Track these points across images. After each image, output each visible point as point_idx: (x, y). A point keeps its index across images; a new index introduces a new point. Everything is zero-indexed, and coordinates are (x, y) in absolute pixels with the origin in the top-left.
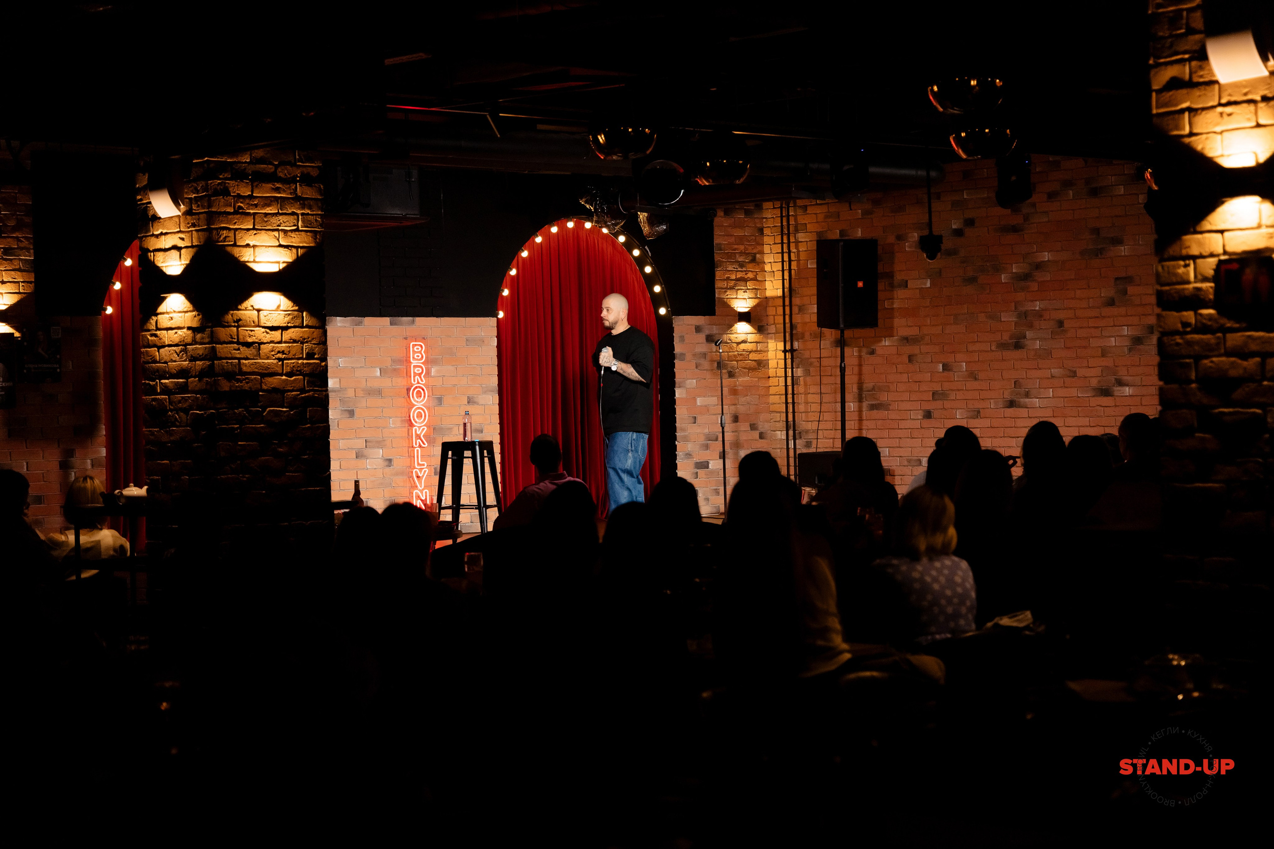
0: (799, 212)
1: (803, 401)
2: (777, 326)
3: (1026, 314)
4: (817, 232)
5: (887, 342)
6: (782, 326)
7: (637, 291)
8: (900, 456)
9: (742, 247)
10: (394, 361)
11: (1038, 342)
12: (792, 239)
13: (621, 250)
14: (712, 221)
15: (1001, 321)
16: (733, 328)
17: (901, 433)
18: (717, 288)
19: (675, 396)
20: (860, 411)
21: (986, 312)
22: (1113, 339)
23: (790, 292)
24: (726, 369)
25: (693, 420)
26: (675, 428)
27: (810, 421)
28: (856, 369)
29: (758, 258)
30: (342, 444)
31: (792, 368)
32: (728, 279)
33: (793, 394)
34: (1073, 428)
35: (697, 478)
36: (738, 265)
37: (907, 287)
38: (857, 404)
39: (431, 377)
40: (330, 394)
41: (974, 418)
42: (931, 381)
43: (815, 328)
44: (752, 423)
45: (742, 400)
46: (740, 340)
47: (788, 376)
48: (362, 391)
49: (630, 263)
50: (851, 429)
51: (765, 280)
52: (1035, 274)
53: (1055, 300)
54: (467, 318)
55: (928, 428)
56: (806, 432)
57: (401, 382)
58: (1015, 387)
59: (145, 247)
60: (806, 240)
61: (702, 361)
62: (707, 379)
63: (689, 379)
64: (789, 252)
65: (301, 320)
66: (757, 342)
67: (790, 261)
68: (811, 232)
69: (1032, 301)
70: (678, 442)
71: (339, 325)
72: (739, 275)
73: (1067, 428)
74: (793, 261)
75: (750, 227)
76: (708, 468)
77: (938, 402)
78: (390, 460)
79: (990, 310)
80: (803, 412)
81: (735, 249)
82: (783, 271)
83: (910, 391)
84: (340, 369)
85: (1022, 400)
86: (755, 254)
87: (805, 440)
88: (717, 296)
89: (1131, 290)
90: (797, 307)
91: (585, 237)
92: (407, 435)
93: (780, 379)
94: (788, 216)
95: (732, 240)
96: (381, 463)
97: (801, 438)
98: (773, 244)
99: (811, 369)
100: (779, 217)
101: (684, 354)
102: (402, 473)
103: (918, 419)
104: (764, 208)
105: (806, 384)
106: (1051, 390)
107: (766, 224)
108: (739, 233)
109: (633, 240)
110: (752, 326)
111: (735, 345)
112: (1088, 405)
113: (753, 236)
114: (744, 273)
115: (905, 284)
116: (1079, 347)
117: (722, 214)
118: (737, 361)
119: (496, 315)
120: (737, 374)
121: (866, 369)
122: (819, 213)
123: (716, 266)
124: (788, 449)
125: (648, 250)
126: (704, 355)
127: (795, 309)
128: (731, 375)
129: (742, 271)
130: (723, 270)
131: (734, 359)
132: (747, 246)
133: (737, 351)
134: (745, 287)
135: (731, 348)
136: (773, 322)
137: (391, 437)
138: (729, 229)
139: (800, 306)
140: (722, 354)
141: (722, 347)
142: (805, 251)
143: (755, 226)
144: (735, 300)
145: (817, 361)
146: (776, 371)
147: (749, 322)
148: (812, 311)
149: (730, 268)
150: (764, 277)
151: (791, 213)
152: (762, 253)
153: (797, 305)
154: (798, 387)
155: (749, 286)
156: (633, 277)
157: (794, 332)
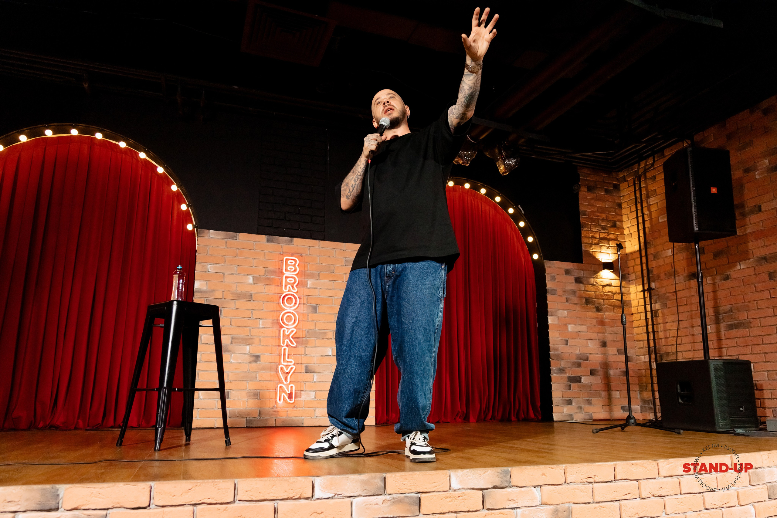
0: (649, 182)
1: (662, 329)
2: (637, 273)
5: (742, 266)
6: (640, 273)
9: (604, 216)
10: (268, 272)
12: (645, 205)
14: (577, 194)
16: (598, 274)
18: (583, 243)
19: (548, 322)
20: (719, 332)
23: (645, 245)
24: (594, 305)
25: (565, 343)
26: (549, 346)
27: (669, 345)
28: (711, 295)
29: (618, 225)
31: (651, 304)
32: (593, 237)
33: (653, 325)
35: (570, 389)
36: (601, 228)
38: (716, 326)
39: (305, 287)
40: (195, 294)
44: (619, 348)
45: (609, 330)
46: (605, 283)
47: (647, 310)
48: (232, 293)
51: (625, 241)
54: (346, 244)
57: (273, 289)
61: (572, 297)
62: (576, 311)
63: (561, 310)
64: (643, 215)
66: (620, 287)
67: (644, 222)
68: (660, 195)
70: (551, 359)
72: (602, 235)
74: (646, 221)
75: (610, 202)
76: (580, 381)
78: (256, 358)
80: (663, 339)
81: (598, 216)
82: (639, 231)
84: (209, 274)
86: (615, 222)
88: (583, 249)
91: (469, 201)
92: (277, 335)
93: (641, 314)
94: (640, 189)
95: (595, 209)
96: (247, 358)
99: (667, 302)
100: (633, 192)
101: (556, 290)
102: (270, 369)
104: (621, 189)
105: (663, 315)
107: (623, 201)
108: (600, 205)
109: (508, 201)
110: (615, 274)
111: (601, 287)
113: (613, 208)
114: (606, 234)
117: (586, 190)
118: (603, 299)
120: (604, 310)
123: (581, 227)
124: (651, 369)
125: (521, 209)
126: (574, 292)
127: (650, 258)
128: (598, 309)
129: (604, 233)
130: (588, 230)
131: (601, 297)
132: (608, 215)
133: (603, 292)
134: (608, 244)
135: (597, 289)
136: (633, 272)
137: (260, 336)
138: (592, 201)
139: (655, 254)
140: (589, 293)
141: (590, 288)
142: (656, 210)
143: (615, 202)
144: (599, 253)
145: (673, 295)
146: (638, 308)
147: (612, 270)
148: (665, 256)
149: (594, 229)
150: (624, 239)
151: (643, 185)
152: (621, 221)
153: (652, 254)
154: (657, 320)
155: (611, 244)
156: (513, 234)
157: (651, 276)
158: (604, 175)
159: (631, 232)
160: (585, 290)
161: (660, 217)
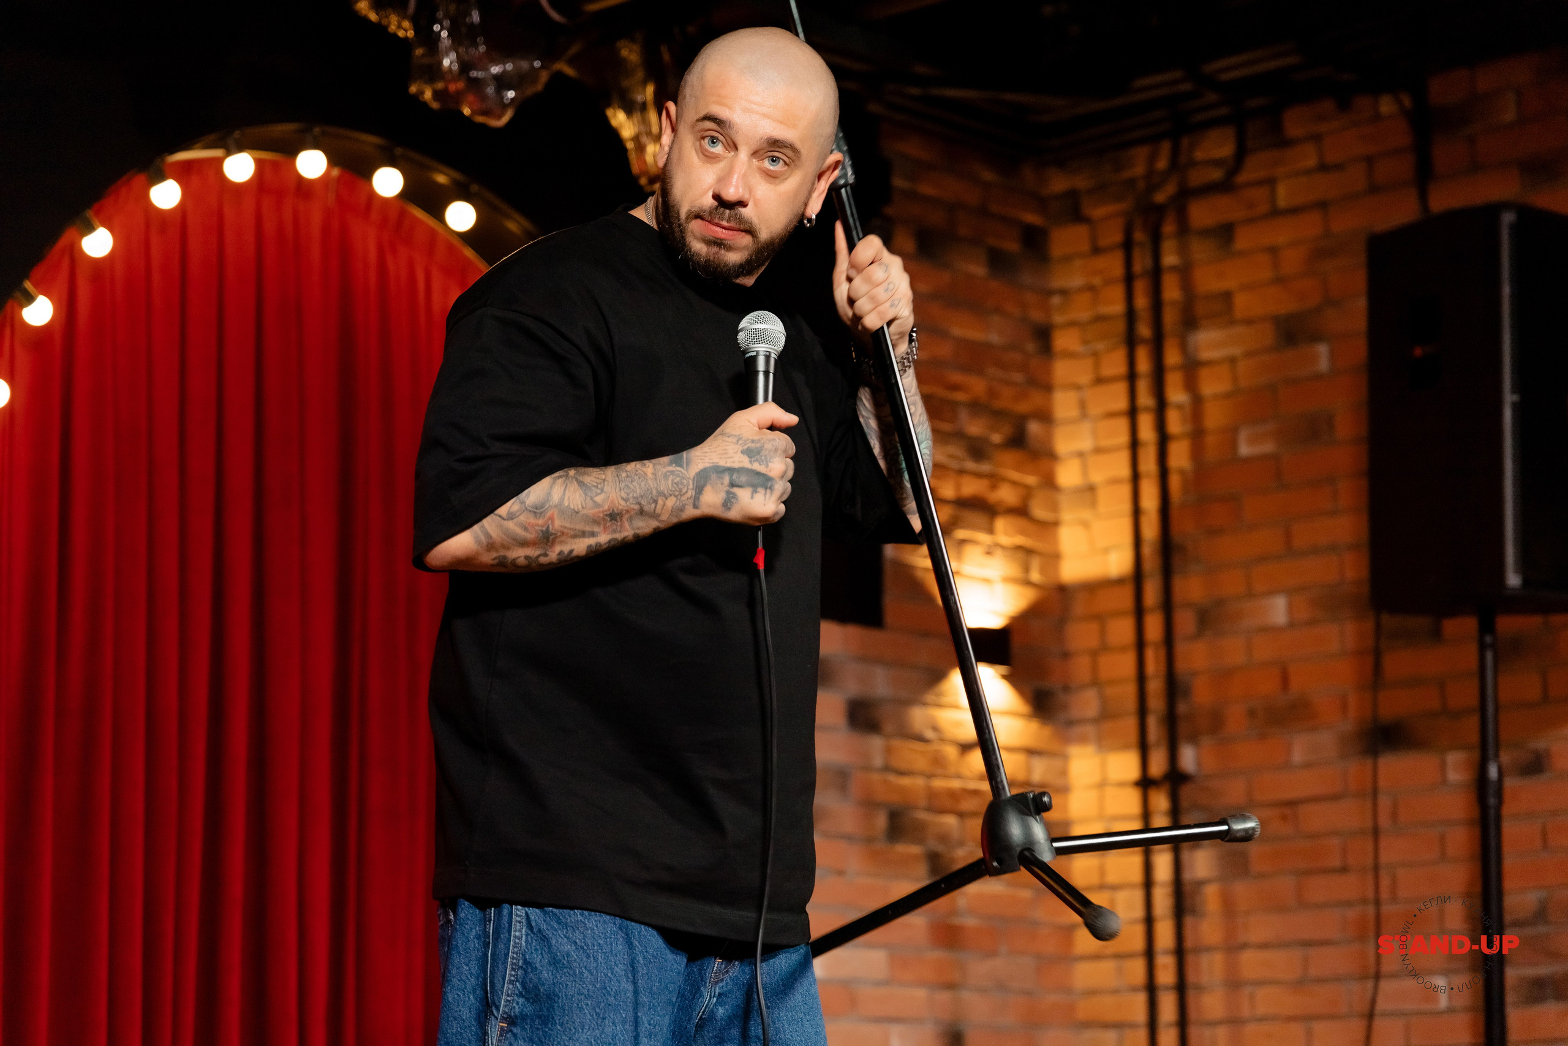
0: (1200, 250)
1: (1222, 975)
2: (1110, 691)
6: (1129, 691)
9: (977, 386)
12: (1172, 357)
23: (1165, 556)
24: (920, 840)
29: (1033, 436)
33: (1179, 952)
51: (1056, 524)
60: (1236, 351)
64: (1161, 407)
66: (1031, 752)
67: (1163, 439)
72: (971, 487)
74: (1175, 437)
75: (1007, 315)
81: (955, 387)
82: (1136, 478)
86: (1024, 417)
90: (1192, 612)
94: (1156, 274)
98: (1092, 383)
100: (1117, 280)
104: (1057, 253)
110: (1012, 686)
111: (951, 752)
113: (1018, 350)
114: (986, 483)
118: (961, 815)
127: (1185, 622)
129: (978, 475)
131: (950, 803)
132: (995, 384)
133: (961, 778)
135: (938, 761)
139: (1209, 609)
140: (906, 781)
141: (911, 755)
142: (1227, 396)
143: (1025, 318)
145: (1284, 818)
147: (1003, 669)
148: (1255, 624)
150: (1055, 507)
151: (1170, 259)
152: (1046, 417)
153: (1190, 605)
155: (1006, 534)
157: (1182, 708)
158: (988, 176)
159: (1097, 477)
160: (887, 768)
161: (1243, 436)
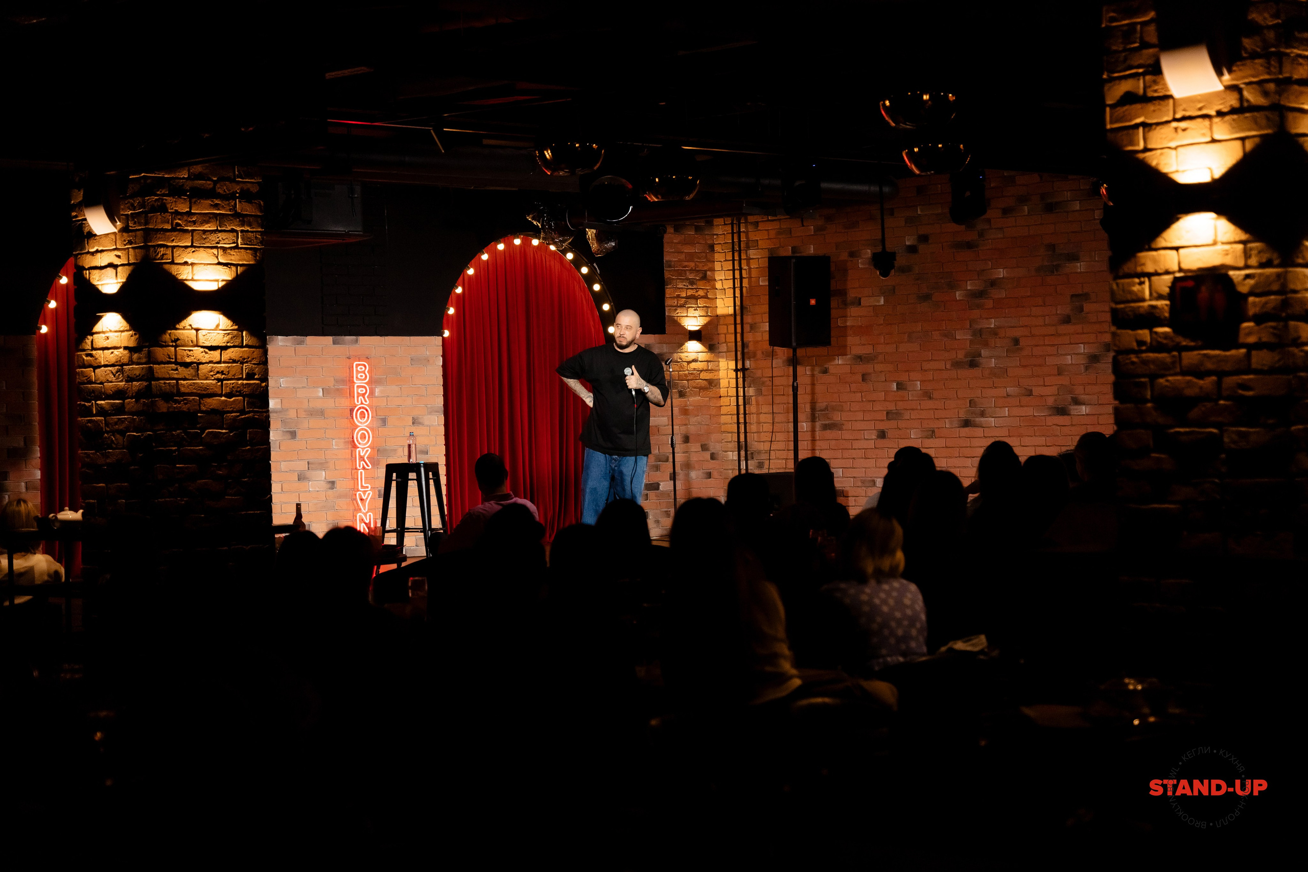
0: (750, 228)
1: (755, 421)
2: (729, 345)
3: (981, 331)
4: (768, 249)
5: (840, 361)
6: (734, 344)
7: (585, 309)
8: (854, 477)
9: (692, 264)
10: (336, 381)
11: (993, 360)
12: (743, 256)
13: (568, 267)
14: (662, 238)
15: (956, 339)
16: (683, 347)
17: (854, 453)
18: (667, 306)
20: (813, 431)
21: (940, 330)
22: (1069, 357)
23: (742, 309)
24: (676, 388)
27: (762, 442)
28: (809, 389)
29: (709, 275)
30: (284, 466)
31: (744, 388)
32: (678, 297)
33: (745, 414)
34: (1030, 447)
36: (688, 283)
37: (860, 305)
38: (809, 424)
39: (376, 397)
40: (271, 415)
41: (929, 438)
42: (885, 400)
43: (766, 346)
44: (703, 443)
45: (693, 420)
46: (690, 359)
47: (739, 395)
48: (305, 411)
49: (578, 279)
50: (805, 450)
51: (716, 298)
52: (989, 291)
53: (1011, 317)
54: (411, 337)
55: (882, 448)
56: (758, 453)
57: (344, 403)
58: (970, 406)
59: (81, 264)
60: (758, 257)
64: (741, 269)
65: (240, 340)
66: (708, 361)
67: (741, 278)
68: (762, 249)
69: (987, 319)
71: (280, 344)
72: (690, 293)
73: (1023, 448)
74: (744, 278)
75: (700, 243)
76: (658, 488)
77: (892, 421)
78: (333, 483)
79: (944, 328)
80: (755, 433)
81: (685, 267)
82: (734, 288)
83: (864, 411)
84: (282, 389)
85: (977, 419)
86: (706, 271)
87: (758, 461)
88: (667, 314)
89: (1087, 307)
90: (748, 325)
91: (532, 255)
92: (350, 457)
93: (732, 398)
94: (739, 232)
95: (682, 257)
96: (323, 485)
97: (753, 458)
98: (724, 261)
99: (762, 389)
100: (730, 233)
102: (345, 496)
103: (872, 439)
104: (715, 223)
105: (757, 402)
106: (1007, 409)
107: (717, 241)
108: (688, 249)
109: (580, 256)
110: (703, 344)
111: (685, 364)
112: (1044, 424)
113: (704, 252)
114: (695, 291)
115: (858, 302)
116: (1035, 365)
117: (672, 230)
118: (688, 380)
119: (440, 334)
120: (688, 394)
121: (819, 388)
122: (771, 229)
123: (666, 284)
125: (597, 268)
127: (747, 328)
128: (682, 395)
129: (692, 289)
130: (674, 288)
131: (685, 378)
132: (697, 263)
133: (688, 370)
134: (695, 304)
135: (681, 367)
136: (724, 341)
137: (334, 459)
138: (679, 246)
139: (752, 324)
142: (757, 269)
143: (706, 242)
144: (686, 318)
145: (769, 380)
146: (727, 390)
147: (700, 341)
148: (763, 330)
149: (680, 286)
150: (715, 294)
151: (743, 229)
152: (713, 270)
153: (747, 323)
154: (750, 407)
155: (700, 304)
156: (581, 295)
157: (746, 351)
159: (725, 287)
161: (760, 279)
